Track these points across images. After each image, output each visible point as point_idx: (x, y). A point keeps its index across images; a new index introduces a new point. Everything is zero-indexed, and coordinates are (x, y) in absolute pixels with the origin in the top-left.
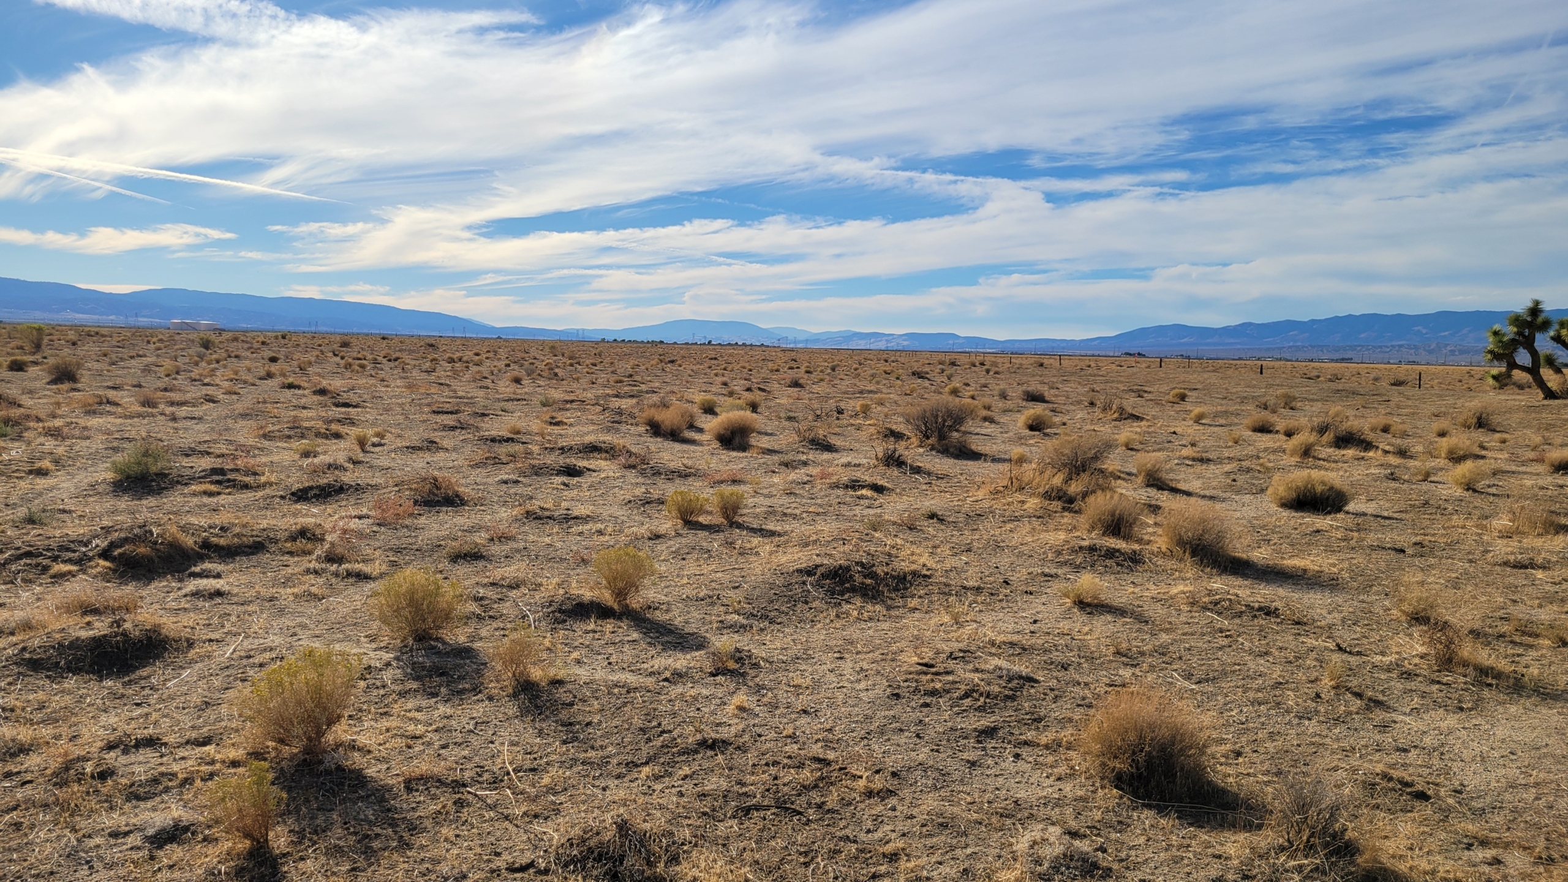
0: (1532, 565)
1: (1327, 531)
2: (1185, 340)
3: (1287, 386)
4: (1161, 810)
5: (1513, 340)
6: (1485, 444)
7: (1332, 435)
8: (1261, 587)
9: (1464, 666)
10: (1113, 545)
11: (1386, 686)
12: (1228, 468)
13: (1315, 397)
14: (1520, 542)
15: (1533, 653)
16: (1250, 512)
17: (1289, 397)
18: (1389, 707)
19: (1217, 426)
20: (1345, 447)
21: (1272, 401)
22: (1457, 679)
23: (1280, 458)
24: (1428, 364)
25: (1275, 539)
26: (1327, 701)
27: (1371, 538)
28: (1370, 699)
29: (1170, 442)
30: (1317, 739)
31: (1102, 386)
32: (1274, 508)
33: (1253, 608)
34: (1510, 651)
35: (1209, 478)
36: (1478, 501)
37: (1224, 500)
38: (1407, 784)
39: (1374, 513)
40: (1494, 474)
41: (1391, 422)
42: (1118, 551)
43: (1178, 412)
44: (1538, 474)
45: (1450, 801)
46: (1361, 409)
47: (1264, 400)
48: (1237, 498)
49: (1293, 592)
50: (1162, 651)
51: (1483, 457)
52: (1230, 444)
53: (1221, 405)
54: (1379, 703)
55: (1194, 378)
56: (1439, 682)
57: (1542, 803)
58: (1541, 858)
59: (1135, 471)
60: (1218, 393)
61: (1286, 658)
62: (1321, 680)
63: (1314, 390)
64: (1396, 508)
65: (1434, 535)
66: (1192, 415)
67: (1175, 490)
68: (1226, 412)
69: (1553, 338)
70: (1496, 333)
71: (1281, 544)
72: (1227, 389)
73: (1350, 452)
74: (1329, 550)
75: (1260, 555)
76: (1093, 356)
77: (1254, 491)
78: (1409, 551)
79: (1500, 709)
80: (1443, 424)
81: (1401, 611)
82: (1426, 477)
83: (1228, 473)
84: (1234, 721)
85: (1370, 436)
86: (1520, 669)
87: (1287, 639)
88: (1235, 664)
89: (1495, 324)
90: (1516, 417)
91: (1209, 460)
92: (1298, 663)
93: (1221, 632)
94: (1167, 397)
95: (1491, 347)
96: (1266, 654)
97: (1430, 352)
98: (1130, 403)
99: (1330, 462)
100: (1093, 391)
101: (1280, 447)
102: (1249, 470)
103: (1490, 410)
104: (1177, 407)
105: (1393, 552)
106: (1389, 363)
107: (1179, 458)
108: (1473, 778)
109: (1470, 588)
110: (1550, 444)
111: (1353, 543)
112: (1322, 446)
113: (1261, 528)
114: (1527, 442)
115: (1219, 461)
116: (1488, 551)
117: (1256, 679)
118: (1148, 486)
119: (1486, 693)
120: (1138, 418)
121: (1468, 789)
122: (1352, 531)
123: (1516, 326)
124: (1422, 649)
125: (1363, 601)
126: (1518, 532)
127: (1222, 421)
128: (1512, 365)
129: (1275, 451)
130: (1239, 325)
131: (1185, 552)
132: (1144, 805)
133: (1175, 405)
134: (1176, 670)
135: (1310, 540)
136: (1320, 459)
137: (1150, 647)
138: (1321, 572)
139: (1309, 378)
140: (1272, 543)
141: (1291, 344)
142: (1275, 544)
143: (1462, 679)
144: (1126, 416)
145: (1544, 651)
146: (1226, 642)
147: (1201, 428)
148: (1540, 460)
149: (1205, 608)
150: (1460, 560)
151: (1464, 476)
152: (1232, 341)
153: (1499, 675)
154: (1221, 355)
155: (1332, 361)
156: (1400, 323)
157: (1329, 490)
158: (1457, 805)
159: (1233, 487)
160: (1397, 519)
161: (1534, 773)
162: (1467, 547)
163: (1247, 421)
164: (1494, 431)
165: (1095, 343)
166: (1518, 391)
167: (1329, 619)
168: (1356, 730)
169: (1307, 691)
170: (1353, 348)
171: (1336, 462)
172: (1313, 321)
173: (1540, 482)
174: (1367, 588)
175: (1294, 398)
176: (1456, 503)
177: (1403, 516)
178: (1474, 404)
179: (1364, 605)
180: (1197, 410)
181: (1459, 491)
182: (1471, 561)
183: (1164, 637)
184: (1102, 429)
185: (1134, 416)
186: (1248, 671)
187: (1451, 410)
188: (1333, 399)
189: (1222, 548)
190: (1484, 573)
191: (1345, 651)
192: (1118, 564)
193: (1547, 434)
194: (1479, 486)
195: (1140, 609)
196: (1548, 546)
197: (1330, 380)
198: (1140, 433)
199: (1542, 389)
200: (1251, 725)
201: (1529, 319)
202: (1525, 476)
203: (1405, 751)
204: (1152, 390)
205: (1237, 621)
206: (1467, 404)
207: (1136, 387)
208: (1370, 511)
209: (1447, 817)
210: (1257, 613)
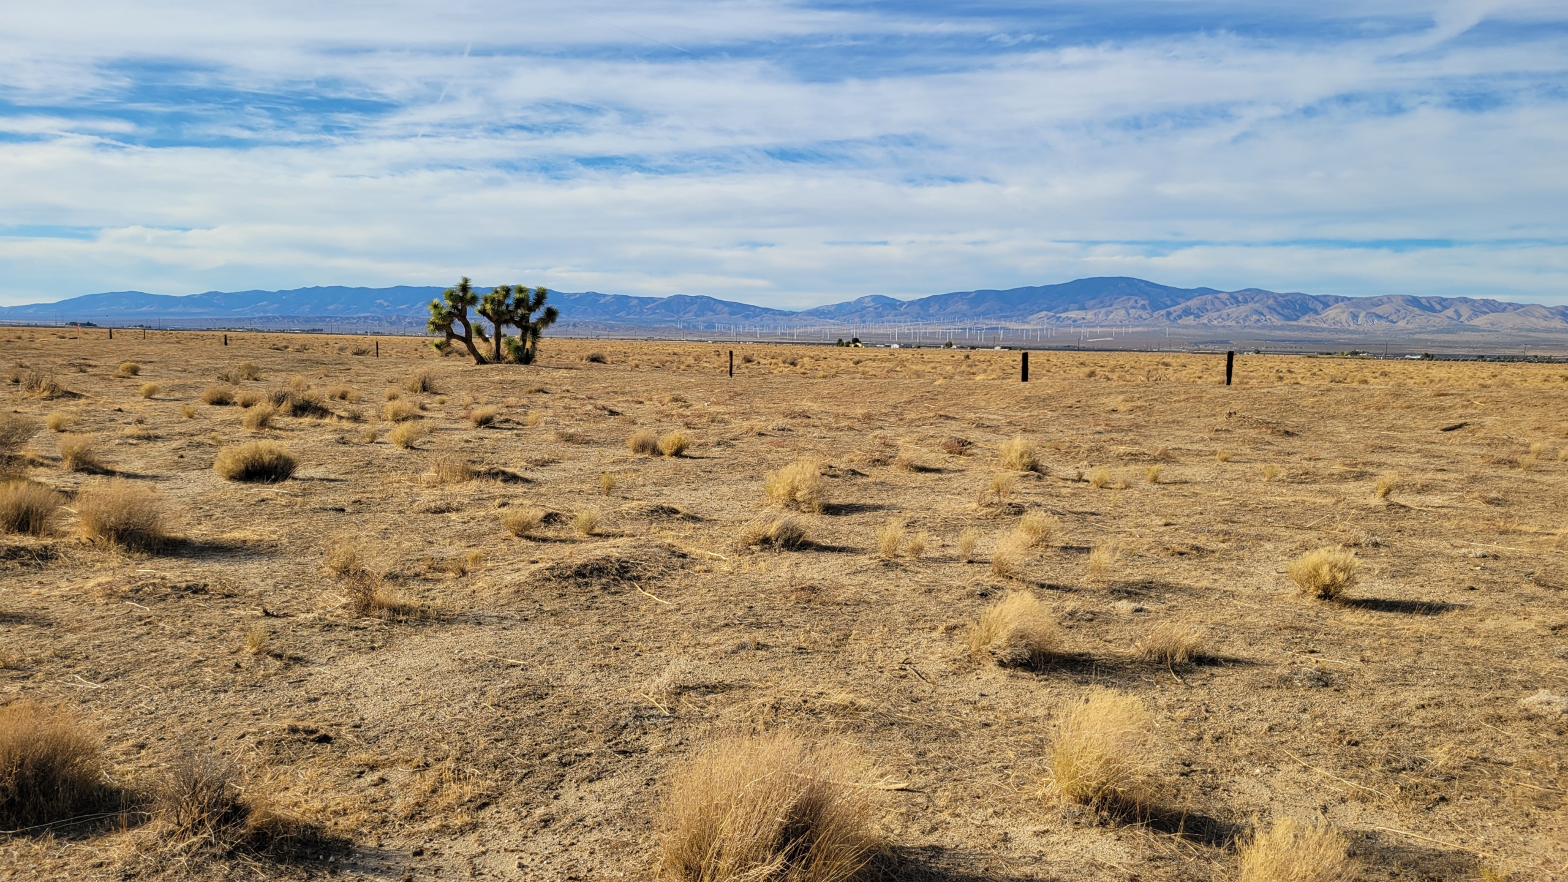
0: (449, 509)
1: (271, 500)
2: (144, 309)
3: (252, 356)
4: (35, 835)
5: (450, 313)
6: (427, 406)
7: (289, 404)
8: (195, 565)
9: (380, 609)
10: (17, 544)
11: (307, 642)
12: (175, 444)
13: (280, 367)
14: (442, 490)
15: (440, 586)
16: (194, 489)
17: (252, 368)
18: (307, 662)
19: (171, 400)
20: (301, 416)
21: (234, 372)
22: (372, 622)
23: (235, 430)
24: (390, 335)
25: (218, 513)
26: (247, 669)
27: (314, 502)
28: (290, 658)
29: (113, 420)
30: (231, 710)
31: (34, 360)
32: (223, 481)
33: (179, 588)
34: (421, 588)
35: (155, 457)
36: (414, 457)
37: (168, 478)
38: (312, 732)
39: (323, 477)
40: (431, 432)
41: (349, 390)
42: (24, 549)
43: (126, 387)
44: (465, 430)
45: (350, 737)
46: (324, 378)
47: (225, 372)
48: (183, 475)
49: (230, 565)
50: (63, 655)
51: (422, 417)
52: (184, 419)
53: (180, 378)
54: (297, 660)
55: (150, 350)
56: (356, 628)
57: (427, 716)
58: (419, 766)
59: (60, 455)
60: (176, 365)
61: (210, 634)
62: (243, 649)
63: (279, 361)
64: (343, 470)
65: (372, 492)
66: (142, 389)
67: (110, 473)
68: (184, 385)
69: (480, 312)
70: (436, 306)
71: (224, 518)
72: (187, 361)
73: (307, 420)
74: (272, 517)
75: (199, 533)
76: (28, 326)
77: (203, 466)
78: (348, 510)
79: (407, 641)
80: (394, 389)
81: (332, 567)
82: (373, 438)
83: (175, 450)
84: (142, 713)
85: (327, 403)
86: (428, 602)
87: (214, 615)
88: (152, 652)
89: (434, 298)
90: (454, 380)
91: (157, 438)
92: (222, 637)
93: (140, 620)
94: (116, 371)
95: (432, 319)
96: (188, 634)
97: (392, 323)
98: (67, 379)
99: (287, 430)
100: (21, 366)
101: (237, 419)
102: (199, 445)
103: (432, 375)
104: (127, 382)
105: (334, 513)
106: (356, 334)
107: (121, 438)
108: (371, 710)
109: (396, 537)
110: (478, 403)
111: (297, 508)
112: (281, 415)
113: (204, 503)
114: (461, 402)
115: (170, 437)
116: (414, 501)
117: (173, 662)
118: (77, 471)
119: (396, 630)
120: (74, 395)
121: (366, 722)
122: (296, 496)
123: (451, 300)
124: (344, 601)
125: (299, 564)
126: (443, 482)
127: (178, 395)
128: (451, 335)
129: (231, 423)
130: (205, 294)
131: (109, 540)
132: (16, 835)
133: (125, 380)
134: (78, 673)
135: (254, 510)
136: (276, 429)
137: (49, 653)
138: (261, 541)
139: (277, 349)
140: (214, 517)
141: (262, 314)
142: (217, 518)
143: (378, 621)
144: (60, 394)
145: (449, 583)
146: (145, 629)
147: (153, 403)
148: (467, 418)
149: (125, 598)
150: (392, 512)
151: (403, 436)
152: (197, 310)
153: (407, 610)
154: (186, 326)
155: (303, 331)
156: (362, 295)
157: (277, 459)
158: (355, 739)
159: (180, 463)
160: (342, 480)
161: (422, 692)
162: (399, 500)
163: (204, 394)
164: (436, 393)
165: (31, 311)
166: (459, 357)
167: (262, 586)
168: (271, 691)
169: (226, 663)
170: (322, 319)
171: (292, 430)
172: (282, 292)
173: (466, 437)
174: (303, 551)
175: (258, 369)
176: (396, 461)
177: (349, 476)
178: (420, 370)
179: (300, 567)
180: (147, 385)
181: (400, 449)
182: (400, 512)
183: (70, 638)
184: (28, 410)
185: (70, 393)
186: (165, 656)
187: (403, 376)
188: (298, 369)
189: (153, 530)
190: (410, 522)
191: (273, 615)
192: (22, 564)
193: (476, 395)
194: (416, 444)
195: (43, 612)
196: (463, 491)
197: (298, 351)
198: (76, 413)
199: (475, 355)
200: (162, 712)
201: (461, 294)
202: (456, 432)
203: (316, 700)
204: (97, 363)
205: (162, 605)
206: (416, 371)
207: (78, 361)
208: (318, 475)
209: (345, 753)
210: (184, 593)
